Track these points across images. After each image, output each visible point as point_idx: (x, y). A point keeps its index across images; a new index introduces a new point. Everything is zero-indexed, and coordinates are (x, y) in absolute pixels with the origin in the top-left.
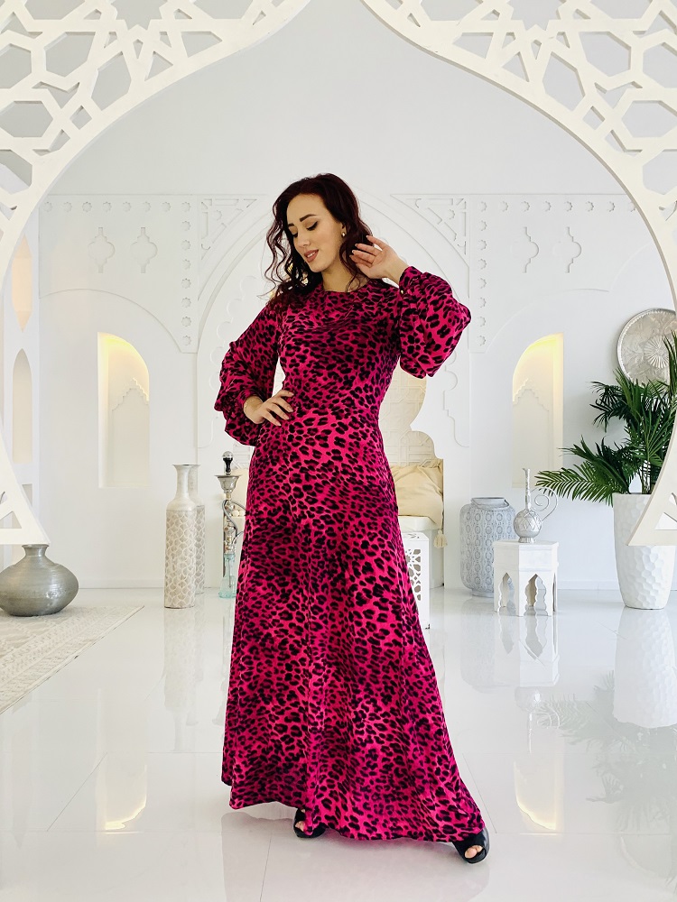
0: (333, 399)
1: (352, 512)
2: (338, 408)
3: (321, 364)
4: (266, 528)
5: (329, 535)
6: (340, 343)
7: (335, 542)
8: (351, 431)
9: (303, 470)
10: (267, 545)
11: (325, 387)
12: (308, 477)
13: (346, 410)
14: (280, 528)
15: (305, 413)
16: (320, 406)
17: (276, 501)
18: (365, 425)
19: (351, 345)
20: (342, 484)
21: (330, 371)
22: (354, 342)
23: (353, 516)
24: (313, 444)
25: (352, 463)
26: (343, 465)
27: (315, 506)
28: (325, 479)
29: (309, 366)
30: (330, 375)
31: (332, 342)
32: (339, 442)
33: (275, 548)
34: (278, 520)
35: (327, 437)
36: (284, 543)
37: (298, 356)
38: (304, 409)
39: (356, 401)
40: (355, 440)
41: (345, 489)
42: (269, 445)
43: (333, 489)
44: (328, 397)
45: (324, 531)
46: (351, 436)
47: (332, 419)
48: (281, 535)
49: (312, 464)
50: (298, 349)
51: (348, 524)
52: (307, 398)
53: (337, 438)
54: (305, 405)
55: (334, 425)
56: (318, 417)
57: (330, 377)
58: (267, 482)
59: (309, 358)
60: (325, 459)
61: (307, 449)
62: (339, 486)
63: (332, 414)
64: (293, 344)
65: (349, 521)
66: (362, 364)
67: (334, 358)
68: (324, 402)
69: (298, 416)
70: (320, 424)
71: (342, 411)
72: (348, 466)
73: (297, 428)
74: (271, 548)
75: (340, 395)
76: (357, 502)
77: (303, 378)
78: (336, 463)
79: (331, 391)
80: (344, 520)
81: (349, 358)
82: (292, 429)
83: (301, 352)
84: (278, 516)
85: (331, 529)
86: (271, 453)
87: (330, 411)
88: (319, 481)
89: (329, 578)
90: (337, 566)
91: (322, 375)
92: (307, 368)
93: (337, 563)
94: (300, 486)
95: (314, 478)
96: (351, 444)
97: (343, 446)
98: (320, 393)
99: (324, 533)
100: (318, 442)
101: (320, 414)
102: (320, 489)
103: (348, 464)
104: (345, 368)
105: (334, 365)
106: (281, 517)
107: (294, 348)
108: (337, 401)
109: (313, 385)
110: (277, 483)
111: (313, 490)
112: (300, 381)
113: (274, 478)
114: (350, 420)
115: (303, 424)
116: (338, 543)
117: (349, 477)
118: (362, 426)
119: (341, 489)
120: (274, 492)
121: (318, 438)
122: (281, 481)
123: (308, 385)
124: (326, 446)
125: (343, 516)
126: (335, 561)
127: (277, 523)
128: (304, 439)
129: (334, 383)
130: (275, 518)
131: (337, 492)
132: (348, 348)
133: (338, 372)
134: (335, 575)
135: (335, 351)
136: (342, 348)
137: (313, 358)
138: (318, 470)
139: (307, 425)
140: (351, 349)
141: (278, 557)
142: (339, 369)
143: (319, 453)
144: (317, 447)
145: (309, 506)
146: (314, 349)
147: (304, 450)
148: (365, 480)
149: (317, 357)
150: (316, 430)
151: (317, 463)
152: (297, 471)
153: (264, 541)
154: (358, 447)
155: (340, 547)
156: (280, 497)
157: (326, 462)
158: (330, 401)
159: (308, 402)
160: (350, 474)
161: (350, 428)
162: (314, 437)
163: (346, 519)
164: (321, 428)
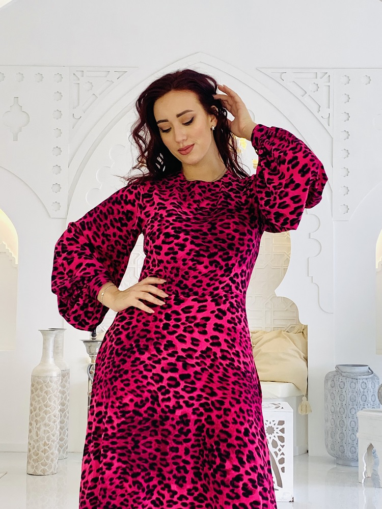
0: (213, 287)
1: (232, 398)
2: (217, 295)
3: (202, 252)
4: (133, 421)
5: (208, 423)
6: (221, 232)
7: (213, 431)
8: (229, 316)
9: (179, 358)
10: (133, 439)
11: (206, 275)
12: (185, 366)
13: (225, 296)
14: (147, 420)
15: (183, 301)
16: (200, 294)
17: (143, 392)
18: (240, 310)
19: (234, 233)
20: (221, 370)
21: (212, 259)
22: (235, 231)
23: (234, 402)
24: (191, 332)
25: (231, 348)
26: (222, 351)
27: (194, 394)
28: (203, 366)
29: (188, 254)
30: (211, 263)
31: (213, 231)
32: (218, 327)
33: (142, 442)
34: (146, 412)
35: (206, 324)
36: (151, 435)
37: (176, 244)
38: (182, 297)
39: (233, 286)
40: (233, 325)
41: (225, 375)
42: (134, 333)
43: (211, 375)
44: (208, 285)
45: (203, 418)
46: (229, 322)
47: (212, 306)
48: (148, 428)
49: (190, 353)
50: (178, 238)
51: (230, 410)
52: (186, 286)
53: (216, 324)
54: (183, 293)
55: (213, 312)
56: (197, 305)
57: (211, 265)
58: (133, 372)
59: (189, 246)
60: (204, 346)
61: (185, 337)
62: (218, 372)
63: (212, 301)
64: (172, 232)
65: (230, 407)
66: (242, 252)
67: (215, 246)
68: (204, 289)
69: (175, 304)
70: (199, 311)
71: (221, 298)
72: (227, 351)
73: (174, 316)
74: (137, 442)
75: (221, 283)
76: (237, 387)
77: (182, 267)
78: (214, 349)
79: (211, 279)
80: (223, 407)
81: (231, 247)
82: (168, 317)
83: (180, 241)
84: (145, 408)
85: (209, 417)
86: (137, 341)
87: (210, 299)
88: (198, 369)
89: (210, 469)
90: (215, 457)
91: (202, 263)
92: (186, 257)
93: (216, 453)
94: (176, 375)
95: (193, 366)
96: (229, 329)
97: (221, 332)
98: (201, 281)
99: (203, 422)
100: (196, 330)
101: (199, 302)
102: (199, 376)
103: (227, 349)
104: (226, 256)
105: (216, 254)
106: (149, 408)
107: (173, 236)
108: (217, 289)
109: (192, 273)
110: (145, 373)
111: (192, 378)
112: (178, 269)
113: (141, 368)
114: (228, 305)
115: (181, 312)
116: (217, 432)
117: (228, 362)
118: (238, 312)
119: (220, 375)
120: (141, 382)
121: (197, 325)
122: (150, 371)
123: (187, 273)
124: (205, 333)
125: (222, 403)
126: (214, 450)
127: (145, 415)
128: (182, 327)
129: (215, 271)
130: (142, 410)
131: (215, 379)
132: (230, 237)
133: (220, 260)
134: (215, 466)
135: (217, 239)
136: (223, 236)
137: (193, 247)
138: (197, 358)
139: (185, 313)
140: (233, 237)
141: (144, 452)
142: (220, 257)
143: (197, 340)
144: (196, 335)
145: (187, 396)
146: (193, 237)
147: (181, 339)
148: (242, 366)
149: (198, 245)
150: (195, 318)
151: (195, 351)
152: (172, 360)
153: (130, 435)
154: (235, 332)
155: (218, 436)
156: (149, 388)
157: (204, 349)
158: (210, 289)
159: (187, 291)
160: (229, 359)
161: (228, 313)
162: (192, 325)
163: (227, 405)
164: (200, 316)
